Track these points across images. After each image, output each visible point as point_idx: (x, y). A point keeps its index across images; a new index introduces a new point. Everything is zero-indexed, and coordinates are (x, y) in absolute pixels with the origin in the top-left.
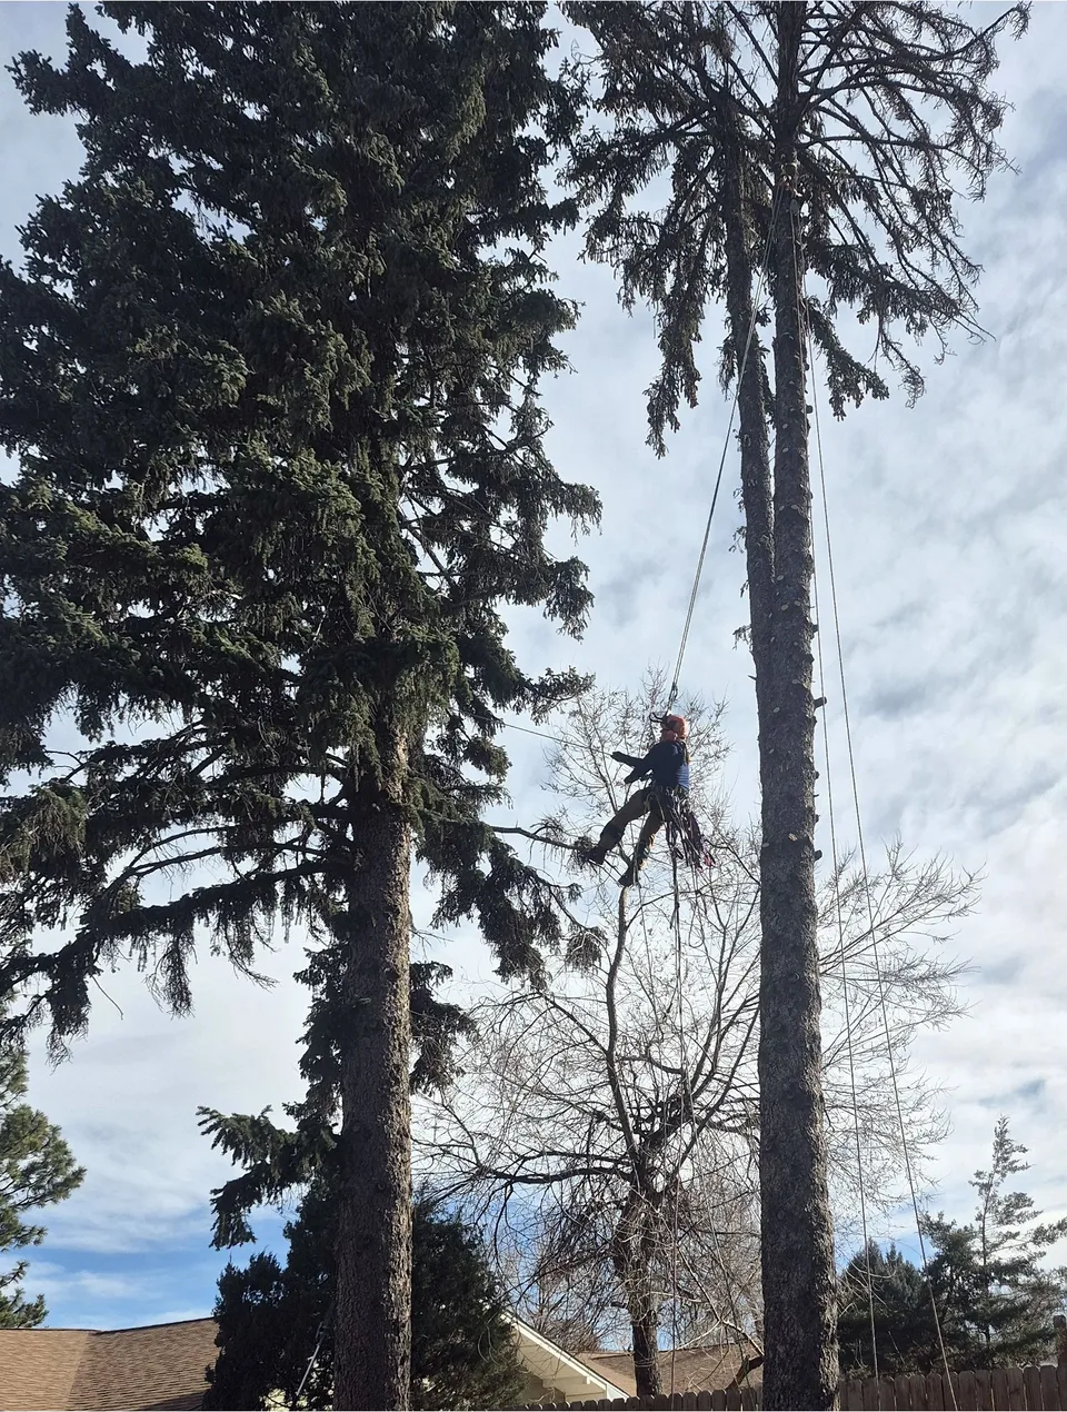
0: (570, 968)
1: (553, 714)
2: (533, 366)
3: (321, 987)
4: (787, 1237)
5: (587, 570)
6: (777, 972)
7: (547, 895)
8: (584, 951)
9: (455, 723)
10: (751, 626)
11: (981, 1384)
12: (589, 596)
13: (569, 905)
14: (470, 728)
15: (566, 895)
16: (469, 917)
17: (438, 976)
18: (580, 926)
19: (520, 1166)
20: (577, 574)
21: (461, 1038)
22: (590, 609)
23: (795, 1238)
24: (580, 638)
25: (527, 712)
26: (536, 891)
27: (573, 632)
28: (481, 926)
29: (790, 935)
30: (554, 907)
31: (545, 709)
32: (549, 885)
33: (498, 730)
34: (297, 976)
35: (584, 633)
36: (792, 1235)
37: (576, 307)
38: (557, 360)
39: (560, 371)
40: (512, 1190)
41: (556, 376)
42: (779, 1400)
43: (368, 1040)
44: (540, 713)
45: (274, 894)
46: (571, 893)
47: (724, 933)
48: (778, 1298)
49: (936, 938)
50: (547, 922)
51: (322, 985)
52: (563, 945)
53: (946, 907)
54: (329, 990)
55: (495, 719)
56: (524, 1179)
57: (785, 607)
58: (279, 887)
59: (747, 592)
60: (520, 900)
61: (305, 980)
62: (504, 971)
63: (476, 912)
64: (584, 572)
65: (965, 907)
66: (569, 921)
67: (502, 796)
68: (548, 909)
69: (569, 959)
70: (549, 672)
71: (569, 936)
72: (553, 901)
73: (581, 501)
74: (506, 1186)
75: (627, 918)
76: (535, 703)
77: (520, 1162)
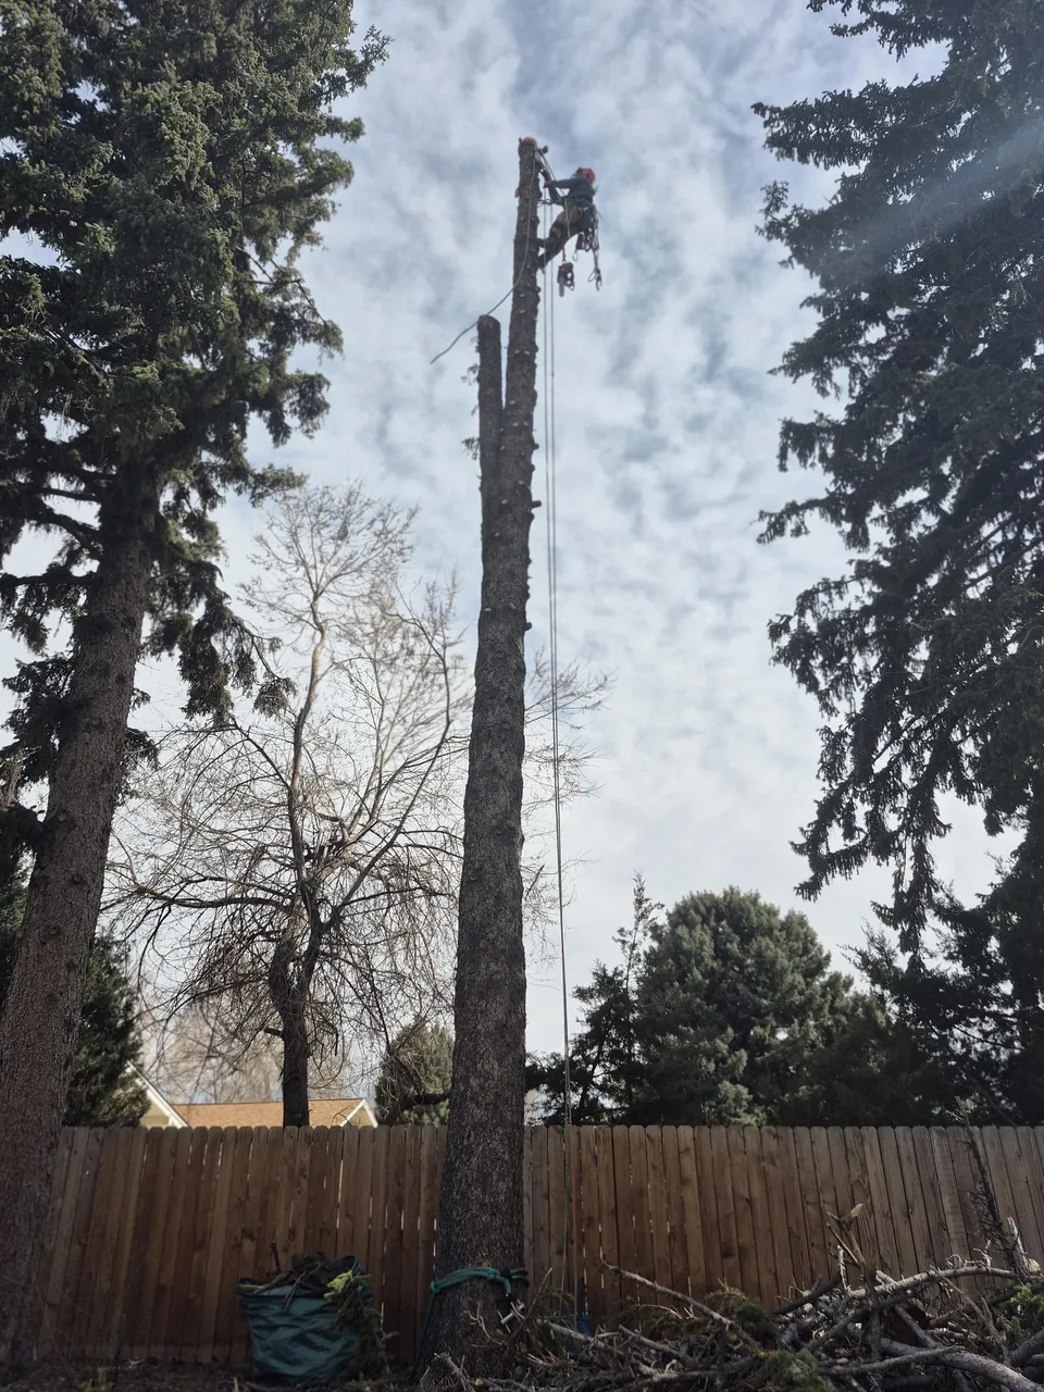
0: (257, 711)
1: (268, 502)
2: (298, 240)
3: (26, 694)
4: (488, 967)
5: (328, 384)
6: (491, 719)
7: (249, 645)
8: (271, 699)
9: (181, 495)
10: (479, 440)
11: (651, 1140)
12: (327, 406)
13: (268, 657)
14: (195, 500)
15: (267, 646)
16: (170, 655)
17: (135, 701)
18: (273, 676)
19: (182, 889)
20: (320, 387)
21: (144, 763)
22: (325, 415)
23: (496, 968)
24: (311, 437)
25: (246, 496)
26: (240, 640)
27: (307, 431)
28: (180, 664)
29: (505, 689)
30: (254, 656)
31: (261, 496)
32: (253, 636)
33: (219, 505)
34: (5, 681)
35: (316, 434)
36: (492, 965)
37: (334, 207)
38: (314, 240)
39: (315, 247)
40: (170, 911)
41: (312, 250)
42: (469, 1136)
43: (88, 736)
44: (256, 499)
45: (14, 596)
46: (271, 645)
47: (383, 705)
48: (474, 1028)
49: (572, 727)
50: (245, 665)
51: (26, 693)
52: (256, 690)
53: (582, 702)
54: (31, 702)
55: (219, 496)
56: (182, 903)
57: (515, 425)
58: (21, 591)
59: (478, 411)
60: (223, 645)
61: (12, 687)
62: (190, 710)
63: (177, 652)
64: (326, 386)
65: (599, 702)
66: (264, 669)
67: (221, 555)
68: (248, 656)
69: (256, 705)
70: (271, 466)
71: (262, 680)
72: (254, 650)
73: (328, 336)
74: (163, 907)
75: (319, 672)
76: (255, 489)
77: (182, 885)
